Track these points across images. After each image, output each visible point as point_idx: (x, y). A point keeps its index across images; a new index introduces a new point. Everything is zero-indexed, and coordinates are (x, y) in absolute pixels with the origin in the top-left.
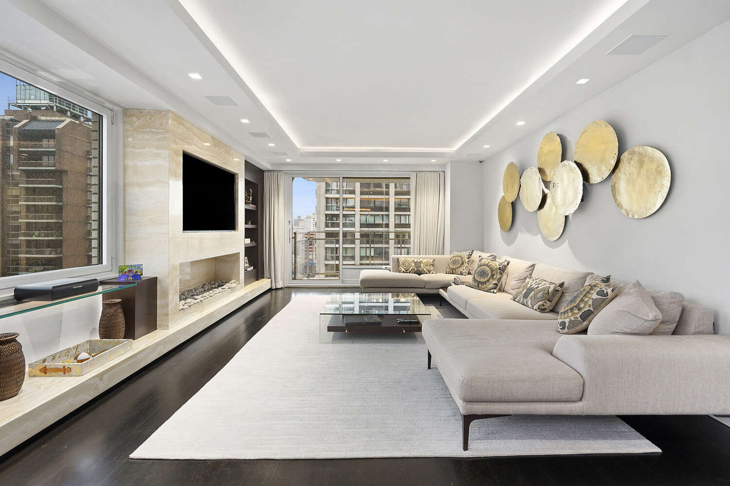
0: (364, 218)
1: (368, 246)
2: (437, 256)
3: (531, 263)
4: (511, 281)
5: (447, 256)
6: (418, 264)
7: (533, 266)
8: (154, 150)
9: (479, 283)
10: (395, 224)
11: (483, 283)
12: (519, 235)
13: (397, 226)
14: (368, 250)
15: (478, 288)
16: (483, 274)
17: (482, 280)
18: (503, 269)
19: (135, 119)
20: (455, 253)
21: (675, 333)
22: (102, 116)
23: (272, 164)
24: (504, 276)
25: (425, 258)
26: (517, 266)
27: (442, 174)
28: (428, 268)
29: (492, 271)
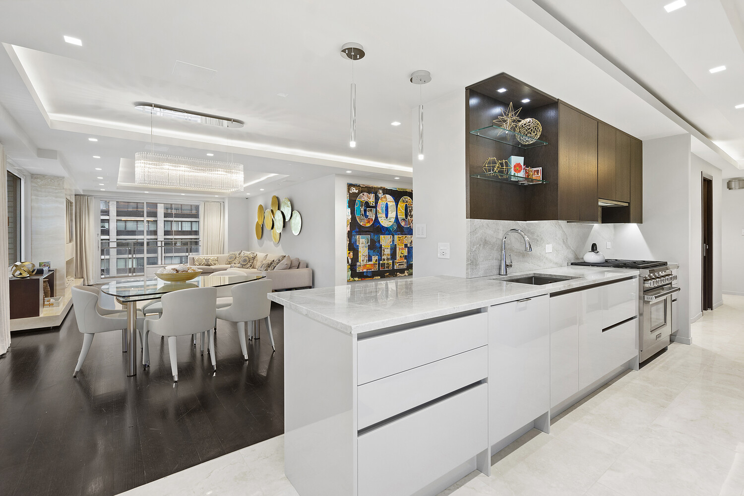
0: (122, 224)
1: (130, 256)
2: (219, 255)
3: (266, 254)
4: (258, 264)
5: (226, 255)
6: (207, 260)
7: (267, 255)
8: (54, 198)
9: (243, 265)
10: (164, 231)
11: (245, 265)
12: (265, 241)
13: (167, 233)
14: (130, 261)
15: (242, 267)
16: (245, 261)
17: (245, 264)
18: (254, 258)
19: (39, 180)
20: (231, 253)
21: (298, 268)
22: (21, 179)
23: (83, 190)
24: (255, 262)
25: (212, 257)
26: (260, 255)
27: (222, 203)
28: (214, 262)
29: (249, 259)
